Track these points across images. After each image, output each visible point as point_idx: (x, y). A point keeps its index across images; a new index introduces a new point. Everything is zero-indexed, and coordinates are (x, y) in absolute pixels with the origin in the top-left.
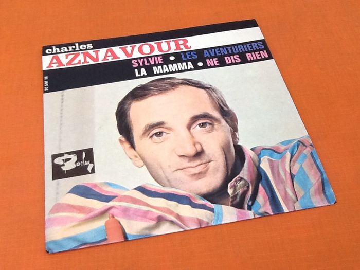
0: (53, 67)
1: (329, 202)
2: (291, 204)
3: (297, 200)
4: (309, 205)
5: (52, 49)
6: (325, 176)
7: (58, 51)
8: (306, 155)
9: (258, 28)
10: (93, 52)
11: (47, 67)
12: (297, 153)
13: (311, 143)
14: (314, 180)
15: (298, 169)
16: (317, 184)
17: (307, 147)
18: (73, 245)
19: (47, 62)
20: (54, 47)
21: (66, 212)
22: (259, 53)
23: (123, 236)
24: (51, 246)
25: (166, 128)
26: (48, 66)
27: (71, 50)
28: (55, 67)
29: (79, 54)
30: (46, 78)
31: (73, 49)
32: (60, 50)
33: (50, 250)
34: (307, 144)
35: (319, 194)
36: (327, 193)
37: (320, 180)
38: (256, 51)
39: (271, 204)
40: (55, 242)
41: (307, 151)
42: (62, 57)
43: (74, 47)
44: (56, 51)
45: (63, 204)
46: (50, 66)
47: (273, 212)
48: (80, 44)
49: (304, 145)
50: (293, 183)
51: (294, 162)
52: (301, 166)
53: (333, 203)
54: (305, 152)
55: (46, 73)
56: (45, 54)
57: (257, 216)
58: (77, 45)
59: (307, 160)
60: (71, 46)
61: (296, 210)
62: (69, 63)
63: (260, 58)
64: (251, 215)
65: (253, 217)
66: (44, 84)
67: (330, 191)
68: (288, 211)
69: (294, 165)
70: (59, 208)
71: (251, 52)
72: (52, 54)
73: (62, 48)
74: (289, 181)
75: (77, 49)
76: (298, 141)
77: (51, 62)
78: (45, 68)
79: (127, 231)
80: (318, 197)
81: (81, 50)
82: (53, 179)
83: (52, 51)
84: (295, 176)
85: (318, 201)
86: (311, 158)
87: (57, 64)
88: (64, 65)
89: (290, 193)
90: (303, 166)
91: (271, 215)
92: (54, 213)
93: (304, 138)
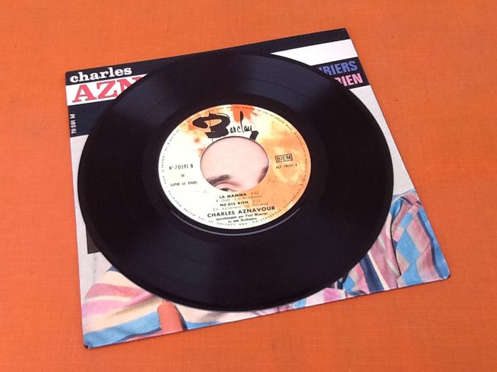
0: (81, 101)
1: (441, 276)
2: (392, 280)
3: (401, 274)
5: (78, 76)
6: (435, 242)
7: (87, 79)
8: (411, 216)
9: (349, 42)
10: (133, 79)
11: (73, 102)
12: (400, 213)
13: (418, 199)
14: (421, 248)
15: (401, 234)
16: (425, 253)
17: (412, 205)
18: (118, 337)
19: (72, 94)
20: (81, 73)
21: (106, 295)
22: (351, 78)
23: (180, 325)
24: (90, 339)
25: (231, 184)
26: (74, 99)
27: (103, 76)
28: (83, 101)
29: (114, 82)
30: (73, 116)
31: (105, 75)
32: (89, 77)
33: (89, 343)
34: (413, 202)
35: (429, 265)
36: (439, 265)
37: (430, 247)
38: (348, 73)
39: (367, 280)
40: (94, 334)
41: (413, 210)
42: (92, 87)
43: (107, 73)
44: (84, 78)
45: (103, 285)
46: (77, 100)
47: (370, 290)
48: (115, 68)
49: (409, 202)
50: (395, 253)
51: (396, 225)
52: (406, 230)
53: (445, 278)
54: (410, 211)
55: (72, 109)
56: (69, 83)
57: (350, 296)
58: (111, 69)
59: (413, 222)
60: (104, 71)
61: (399, 287)
62: (102, 95)
63: (353, 84)
64: (342, 294)
65: (345, 298)
66: (70, 125)
67: (442, 262)
68: (388, 289)
69: (396, 229)
70: (97, 290)
71: (340, 76)
72: (78, 83)
73: (92, 75)
74: (390, 250)
75: (112, 75)
76: (402, 197)
77: (78, 95)
78: (70, 103)
79: (186, 319)
80: (428, 270)
81: (116, 77)
82: (89, 253)
83: (79, 79)
84: (397, 243)
85: (427, 276)
86: (418, 219)
87: (86, 97)
88: (96, 98)
89: (392, 266)
90: (408, 230)
91: (367, 295)
92: (93, 297)
93: (409, 193)
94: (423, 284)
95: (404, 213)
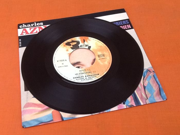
0: (23, 34)
1: (163, 99)
2: (144, 101)
3: (147, 99)
4: (153, 101)
5: (23, 25)
6: (161, 86)
7: (26, 26)
8: (151, 77)
9: (125, 13)
10: (43, 26)
11: (21, 35)
12: (147, 75)
13: (153, 70)
14: (155, 89)
15: (147, 84)
17: (151, 72)
18: (36, 123)
19: (20, 32)
20: (24, 25)
21: (32, 107)
22: (127, 26)
23: (61, 119)
24: (25, 124)
25: (81, 65)
26: (21, 34)
27: (32, 26)
28: (24, 34)
29: (36, 28)
30: (20, 40)
31: (33, 25)
32: (27, 26)
33: (24, 126)
34: (151, 71)
35: (158, 95)
36: (162, 95)
37: (159, 89)
38: (125, 25)
39: (134, 101)
41: (151, 74)
42: (28, 29)
43: (34, 24)
44: (25, 26)
45: (30, 103)
46: (22, 34)
47: (136, 105)
48: (37, 23)
50: (145, 90)
51: (145, 80)
52: (149, 82)
53: (165, 100)
54: (150, 75)
55: (20, 37)
56: (19, 28)
57: (128, 107)
58: (35, 23)
59: (152, 79)
60: (32, 24)
61: (147, 103)
62: (31, 33)
63: (127, 28)
64: (125, 106)
65: (126, 108)
66: (19, 43)
67: (164, 94)
68: (143, 104)
69: (145, 82)
70: (28, 105)
71: (122, 25)
72: (23, 28)
73: (28, 25)
74: (143, 90)
76: (147, 70)
77: (23, 32)
78: (19, 35)
79: (63, 116)
80: (158, 97)
81: (37, 26)
82: (25, 91)
83: (23, 26)
84: (146, 87)
85: (158, 99)
86: (154, 78)
87: (26, 33)
88: (29, 34)
89: (144, 95)
90: (150, 82)
91: (134, 107)
92: (26, 108)
93: (150, 68)
94: (156, 102)
95: (148, 76)
